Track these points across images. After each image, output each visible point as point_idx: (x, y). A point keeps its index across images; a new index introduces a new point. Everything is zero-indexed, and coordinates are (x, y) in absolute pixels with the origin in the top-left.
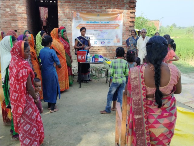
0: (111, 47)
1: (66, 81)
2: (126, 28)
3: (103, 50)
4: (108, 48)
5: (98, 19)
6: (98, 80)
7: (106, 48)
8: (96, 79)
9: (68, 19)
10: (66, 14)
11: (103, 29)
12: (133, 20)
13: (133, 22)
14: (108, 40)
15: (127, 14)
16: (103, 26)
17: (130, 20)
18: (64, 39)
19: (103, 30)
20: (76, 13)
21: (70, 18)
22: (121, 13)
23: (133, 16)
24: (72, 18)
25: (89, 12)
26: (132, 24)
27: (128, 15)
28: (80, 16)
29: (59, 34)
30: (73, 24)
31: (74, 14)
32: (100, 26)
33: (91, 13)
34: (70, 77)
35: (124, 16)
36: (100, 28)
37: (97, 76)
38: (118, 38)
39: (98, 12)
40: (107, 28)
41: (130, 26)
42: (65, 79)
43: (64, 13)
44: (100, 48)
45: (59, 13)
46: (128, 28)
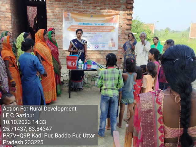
0: (105, 51)
1: (53, 91)
2: (122, 31)
3: (96, 55)
4: (102, 52)
5: (91, 20)
6: (91, 89)
7: (99, 52)
8: (88, 87)
9: (58, 20)
10: (55, 14)
11: (97, 31)
12: (130, 22)
13: (130, 25)
14: (102, 44)
15: (124, 15)
16: (96, 28)
17: (127, 22)
18: (52, 42)
19: (97, 33)
20: (67, 13)
21: (60, 19)
22: (117, 14)
23: (130, 19)
24: (63, 19)
25: (82, 13)
26: (128, 27)
27: (124, 17)
28: (71, 17)
29: (45, 37)
30: (64, 26)
31: (65, 14)
32: (93, 28)
33: (84, 13)
34: (58, 86)
35: (119, 18)
36: (94, 30)
37: (89, 84)
38: (113, 42)
39: (92, 13)
40: (101, 30)
41: (127, 29)
42: (52, 89)
43: (53, 12)
44: (93, 53)
45: (48, 12)
46: (124, 31)
